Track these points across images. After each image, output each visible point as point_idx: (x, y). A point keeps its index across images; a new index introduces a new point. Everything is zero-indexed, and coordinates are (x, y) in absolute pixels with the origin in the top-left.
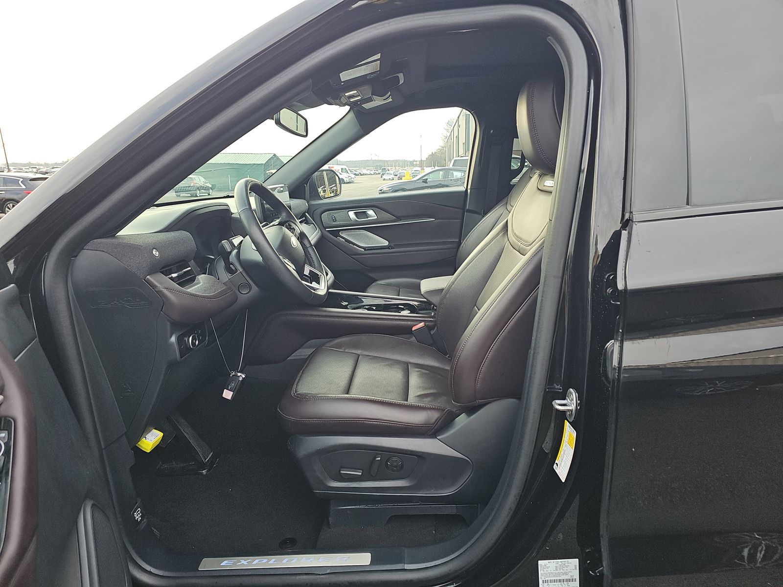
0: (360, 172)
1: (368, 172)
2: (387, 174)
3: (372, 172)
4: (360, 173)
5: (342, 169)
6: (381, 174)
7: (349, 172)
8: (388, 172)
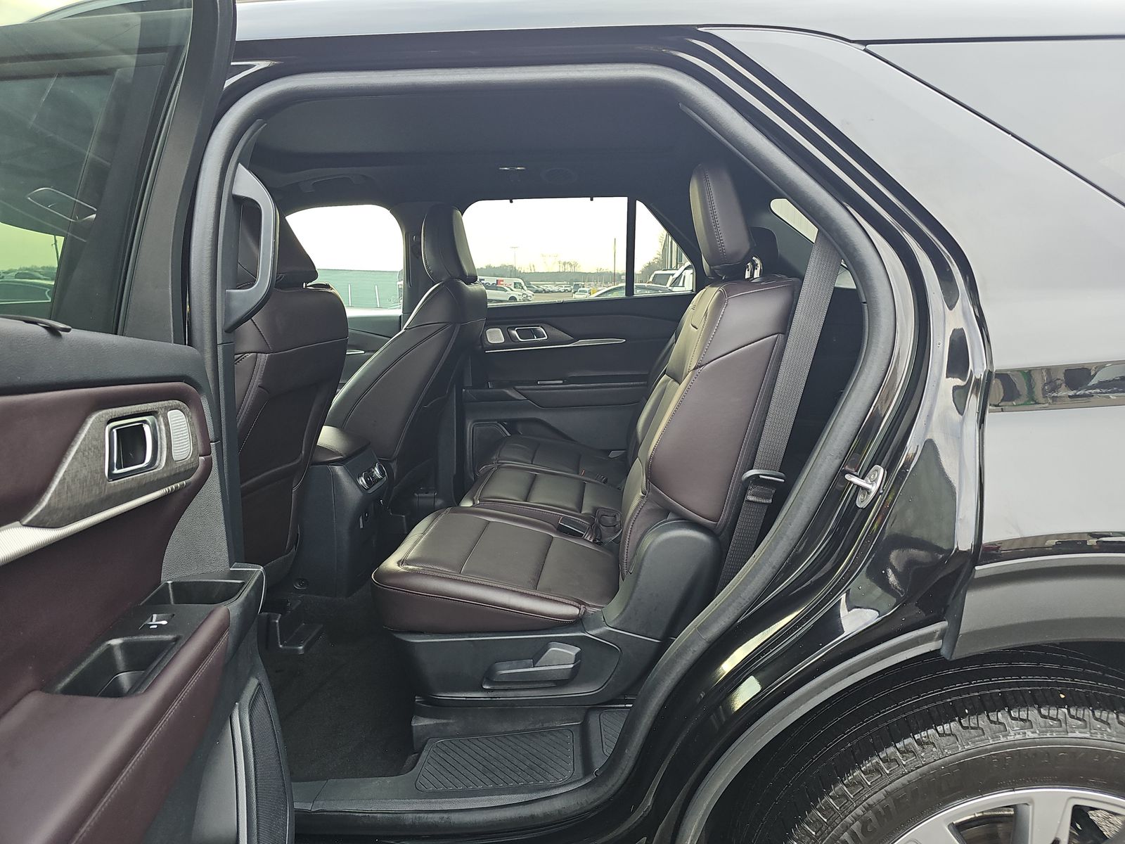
0: (544, 288)
1: (556, 289)
2: (580, 291)
3: (562, 289)
4: (544, 290)
5: (515, 283)
6: (573, 291)
7: (525, 288)
8: (582, 289)
